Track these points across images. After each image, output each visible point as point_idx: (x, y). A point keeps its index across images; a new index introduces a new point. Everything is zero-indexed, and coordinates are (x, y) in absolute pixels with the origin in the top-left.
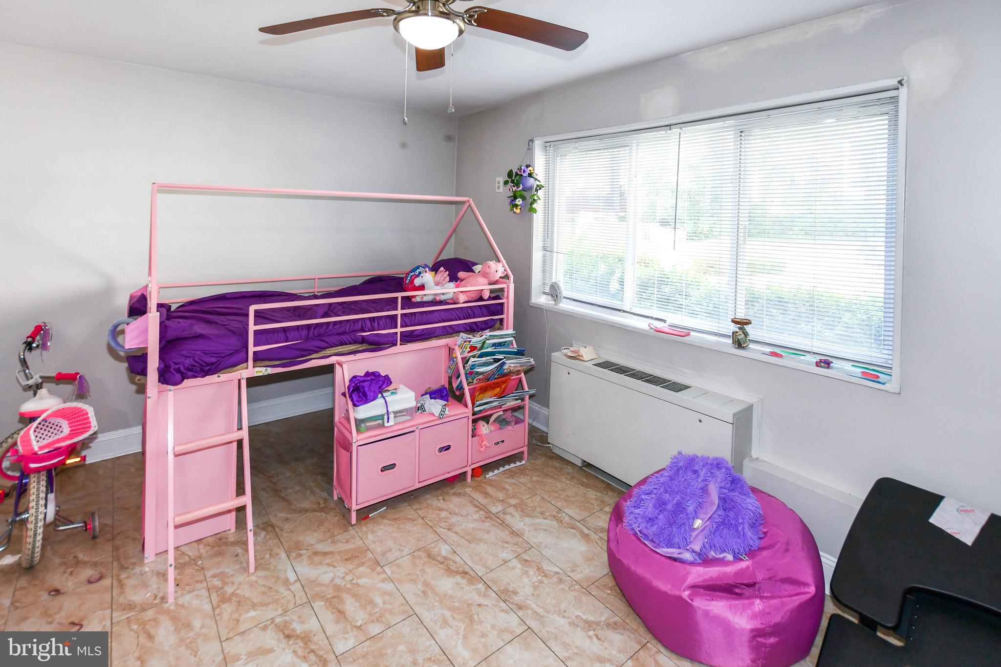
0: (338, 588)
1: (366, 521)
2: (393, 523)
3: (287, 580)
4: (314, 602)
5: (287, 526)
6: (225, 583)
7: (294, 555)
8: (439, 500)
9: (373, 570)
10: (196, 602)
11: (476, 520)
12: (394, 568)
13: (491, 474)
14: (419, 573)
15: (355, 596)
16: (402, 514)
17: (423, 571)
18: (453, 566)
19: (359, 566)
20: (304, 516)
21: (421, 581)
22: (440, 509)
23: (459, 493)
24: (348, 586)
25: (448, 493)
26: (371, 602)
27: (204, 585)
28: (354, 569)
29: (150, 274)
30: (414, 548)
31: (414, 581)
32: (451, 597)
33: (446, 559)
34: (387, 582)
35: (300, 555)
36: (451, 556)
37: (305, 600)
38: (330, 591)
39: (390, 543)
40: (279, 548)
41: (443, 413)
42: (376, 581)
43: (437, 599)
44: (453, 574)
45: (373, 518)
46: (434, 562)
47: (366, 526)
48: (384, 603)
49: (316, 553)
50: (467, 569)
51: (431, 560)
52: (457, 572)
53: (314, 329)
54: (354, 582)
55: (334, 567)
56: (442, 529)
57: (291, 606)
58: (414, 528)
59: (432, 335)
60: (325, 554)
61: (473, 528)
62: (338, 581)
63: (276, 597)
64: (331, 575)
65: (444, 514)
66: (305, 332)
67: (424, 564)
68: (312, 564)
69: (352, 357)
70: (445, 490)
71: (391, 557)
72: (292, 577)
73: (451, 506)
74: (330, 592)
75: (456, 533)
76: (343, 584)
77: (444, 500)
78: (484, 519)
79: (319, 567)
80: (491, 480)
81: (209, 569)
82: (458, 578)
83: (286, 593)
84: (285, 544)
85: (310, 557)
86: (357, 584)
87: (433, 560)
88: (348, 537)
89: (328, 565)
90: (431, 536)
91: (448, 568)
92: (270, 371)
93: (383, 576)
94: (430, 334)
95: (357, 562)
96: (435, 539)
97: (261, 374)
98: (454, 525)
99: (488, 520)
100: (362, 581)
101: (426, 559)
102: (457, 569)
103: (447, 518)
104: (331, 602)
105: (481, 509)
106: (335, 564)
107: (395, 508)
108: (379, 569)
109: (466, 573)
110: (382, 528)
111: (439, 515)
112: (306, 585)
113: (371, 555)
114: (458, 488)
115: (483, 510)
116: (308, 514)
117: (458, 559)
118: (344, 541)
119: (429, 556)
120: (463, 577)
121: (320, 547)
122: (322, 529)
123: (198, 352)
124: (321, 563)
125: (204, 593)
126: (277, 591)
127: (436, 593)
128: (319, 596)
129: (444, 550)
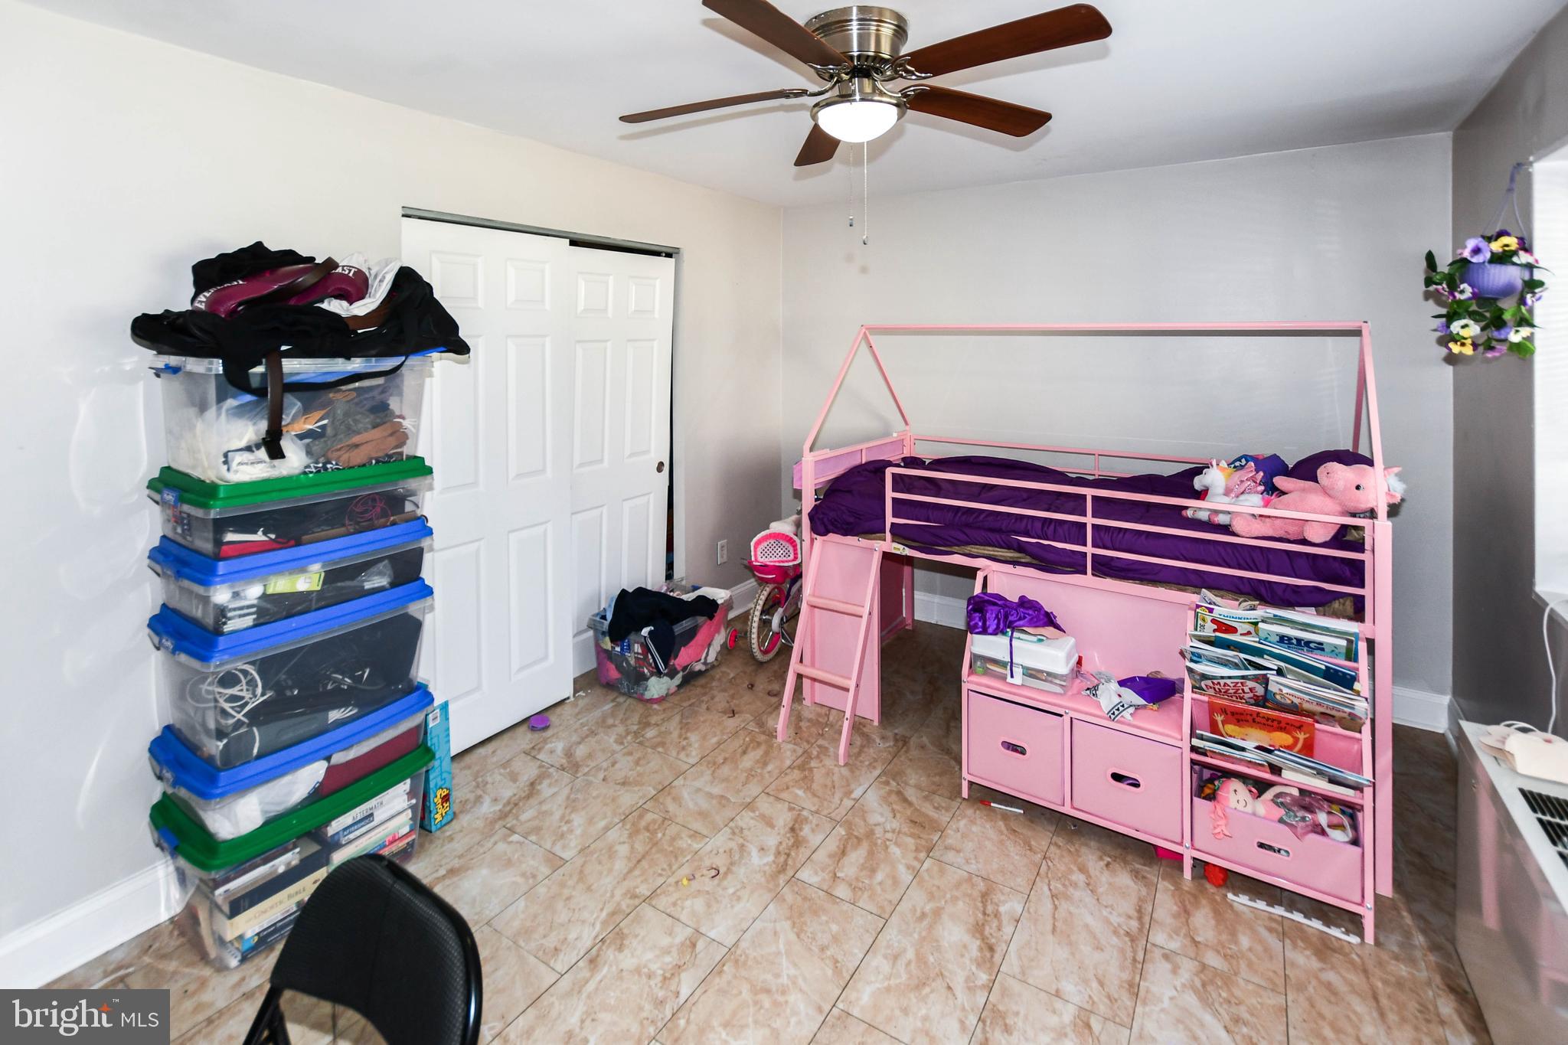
0: (870, 834)
1: (982, 806)
2: (1005, 832)
3: (851, 792)
4: (840, 826)
5: (915, 753)
6: (818, 757)
7: (884, 779)
8: (1101, 859)
9: (917, 850)
10: (788, 753)
11: (1108, 922)
12: (936, 868)
13: (1243, 899)
14: (948, 896)
15: (871, 854)
16: (1029, 833)
17: (955, 899)
18: (991, 928)
19: (912, 835)
20: (940, 756)
21: (938, 905)
22: (1083, 869)
23: (1144, 877)
24: (879, 841)
25: (1126, 862)
26: (873, 871)
27: (807, 747)
28: (905, 834)
29: (906, 423)
30: (984, 874)
31: (931, 897)
32: (938, 949)
33: (996, 916)
34: (910, 871)
35: (887, 783)
36: (1005, 920)
37: (838, 819)
38: (862, 831)
39: (969, 846)
40: (883, 764)
41: (1117, 713)
42: (903, 861)
43: (924, 934)
44: (978, 935)
45: (994, 810)
46: (980, 905)
47: (975, 811)
48: (880, 883)
49: (899, 793)
50: (1000, 949)
51: (980, 899)
52: (984, 939)
53: (963, 514)
54: (888, 843)
55: (894, 817)
56: (1046, 888)
57: (825, 812)
58: (1017, 857)
59: (1148, 577)
60: (905, 800)
61: (1087, 926)
62: (879, 831)
63: (827, 796)
64: (882, 820)
65: (1079, 877)
66: (950, 515)
67: (966, 895)
68: (885, 799)
69: (1009, 568)
70: (1130, 858)
71: (950, 856)
72: (857, 794)
73: (1104, 879)
74: (860, 831)
75: (1056, 908)
76: (878, 836)
77: (1108, 865)
78: (1122, 932)
79: (884, 806)
80: (1231, 906)
81: (824, 739)
82: (974, 945)
83: (837, 800)
84: (892, 766)
85: (890, 792)
86: (887, 847)
87: (982, 902)
88: (944, 805)
89: (893, 811)
90: (1021, 882)
91: (983, 925)
92: (908, 552)
93: (917, 864)
94: (1146, 574)
95: (916, 831)
96: (1022, 889)
97: (898, 552)
98: (1068, 898)
99: (1127, 939)
100: (895, 850)
101: (976, 894)
102: (989, 936)
103: (1075, 885)
104: (849, 838)
105: (1140, 919)
106: (898, 815)
107: (1032, 822)
108: (923, 855)
109: (991, 949)
110: (988, 826)
111: (1071, 871)
112: (859, 809)
113: (936, 838)
114: (1152, 873)
115: (1142, 924)
116: (946, 757)
117: (1008, 929)
118: (936, 805)
119: (985, 896)
120: (981, 949)
121: (911, 794)
122: (937, 779)
123: (843, 508)
124: (890, 804)
125: (800, 751)
126: (833, 794)
127: (931, 928)
128: (849, 826)
129: (1010, 906)
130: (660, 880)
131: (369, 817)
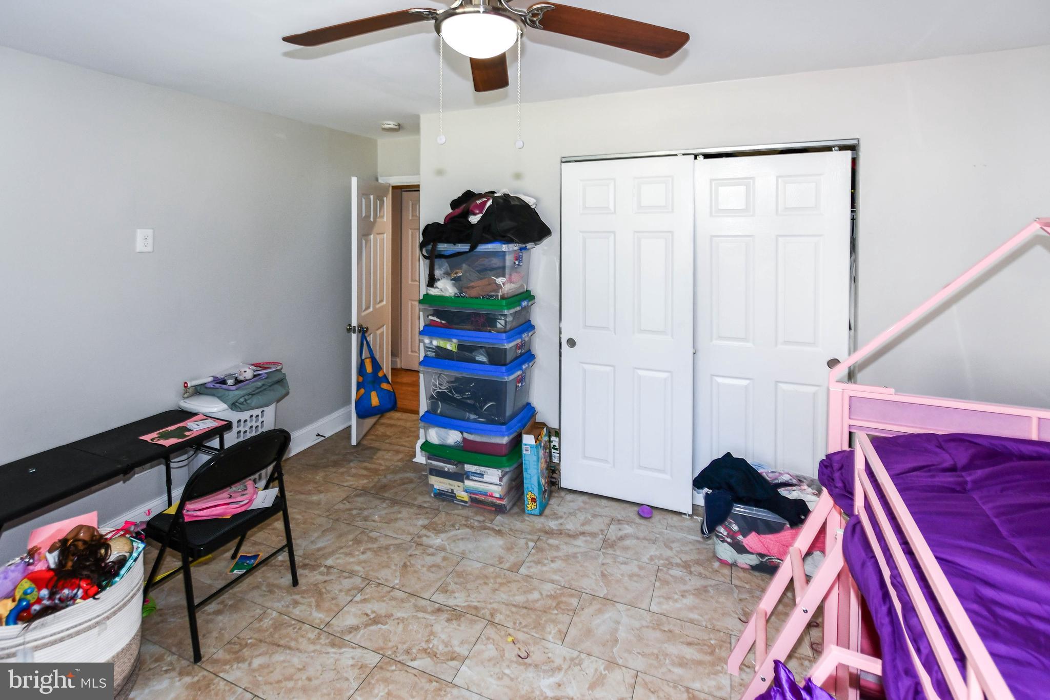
130: (510, 625)
131: (481, 475)
